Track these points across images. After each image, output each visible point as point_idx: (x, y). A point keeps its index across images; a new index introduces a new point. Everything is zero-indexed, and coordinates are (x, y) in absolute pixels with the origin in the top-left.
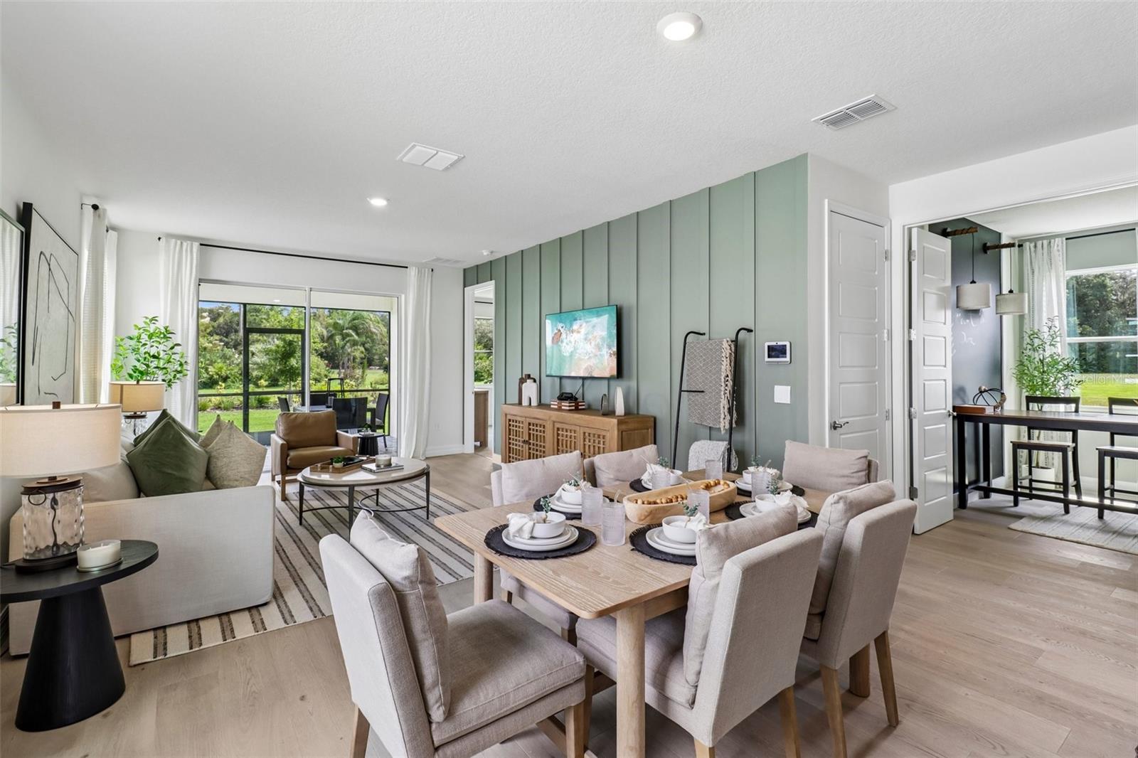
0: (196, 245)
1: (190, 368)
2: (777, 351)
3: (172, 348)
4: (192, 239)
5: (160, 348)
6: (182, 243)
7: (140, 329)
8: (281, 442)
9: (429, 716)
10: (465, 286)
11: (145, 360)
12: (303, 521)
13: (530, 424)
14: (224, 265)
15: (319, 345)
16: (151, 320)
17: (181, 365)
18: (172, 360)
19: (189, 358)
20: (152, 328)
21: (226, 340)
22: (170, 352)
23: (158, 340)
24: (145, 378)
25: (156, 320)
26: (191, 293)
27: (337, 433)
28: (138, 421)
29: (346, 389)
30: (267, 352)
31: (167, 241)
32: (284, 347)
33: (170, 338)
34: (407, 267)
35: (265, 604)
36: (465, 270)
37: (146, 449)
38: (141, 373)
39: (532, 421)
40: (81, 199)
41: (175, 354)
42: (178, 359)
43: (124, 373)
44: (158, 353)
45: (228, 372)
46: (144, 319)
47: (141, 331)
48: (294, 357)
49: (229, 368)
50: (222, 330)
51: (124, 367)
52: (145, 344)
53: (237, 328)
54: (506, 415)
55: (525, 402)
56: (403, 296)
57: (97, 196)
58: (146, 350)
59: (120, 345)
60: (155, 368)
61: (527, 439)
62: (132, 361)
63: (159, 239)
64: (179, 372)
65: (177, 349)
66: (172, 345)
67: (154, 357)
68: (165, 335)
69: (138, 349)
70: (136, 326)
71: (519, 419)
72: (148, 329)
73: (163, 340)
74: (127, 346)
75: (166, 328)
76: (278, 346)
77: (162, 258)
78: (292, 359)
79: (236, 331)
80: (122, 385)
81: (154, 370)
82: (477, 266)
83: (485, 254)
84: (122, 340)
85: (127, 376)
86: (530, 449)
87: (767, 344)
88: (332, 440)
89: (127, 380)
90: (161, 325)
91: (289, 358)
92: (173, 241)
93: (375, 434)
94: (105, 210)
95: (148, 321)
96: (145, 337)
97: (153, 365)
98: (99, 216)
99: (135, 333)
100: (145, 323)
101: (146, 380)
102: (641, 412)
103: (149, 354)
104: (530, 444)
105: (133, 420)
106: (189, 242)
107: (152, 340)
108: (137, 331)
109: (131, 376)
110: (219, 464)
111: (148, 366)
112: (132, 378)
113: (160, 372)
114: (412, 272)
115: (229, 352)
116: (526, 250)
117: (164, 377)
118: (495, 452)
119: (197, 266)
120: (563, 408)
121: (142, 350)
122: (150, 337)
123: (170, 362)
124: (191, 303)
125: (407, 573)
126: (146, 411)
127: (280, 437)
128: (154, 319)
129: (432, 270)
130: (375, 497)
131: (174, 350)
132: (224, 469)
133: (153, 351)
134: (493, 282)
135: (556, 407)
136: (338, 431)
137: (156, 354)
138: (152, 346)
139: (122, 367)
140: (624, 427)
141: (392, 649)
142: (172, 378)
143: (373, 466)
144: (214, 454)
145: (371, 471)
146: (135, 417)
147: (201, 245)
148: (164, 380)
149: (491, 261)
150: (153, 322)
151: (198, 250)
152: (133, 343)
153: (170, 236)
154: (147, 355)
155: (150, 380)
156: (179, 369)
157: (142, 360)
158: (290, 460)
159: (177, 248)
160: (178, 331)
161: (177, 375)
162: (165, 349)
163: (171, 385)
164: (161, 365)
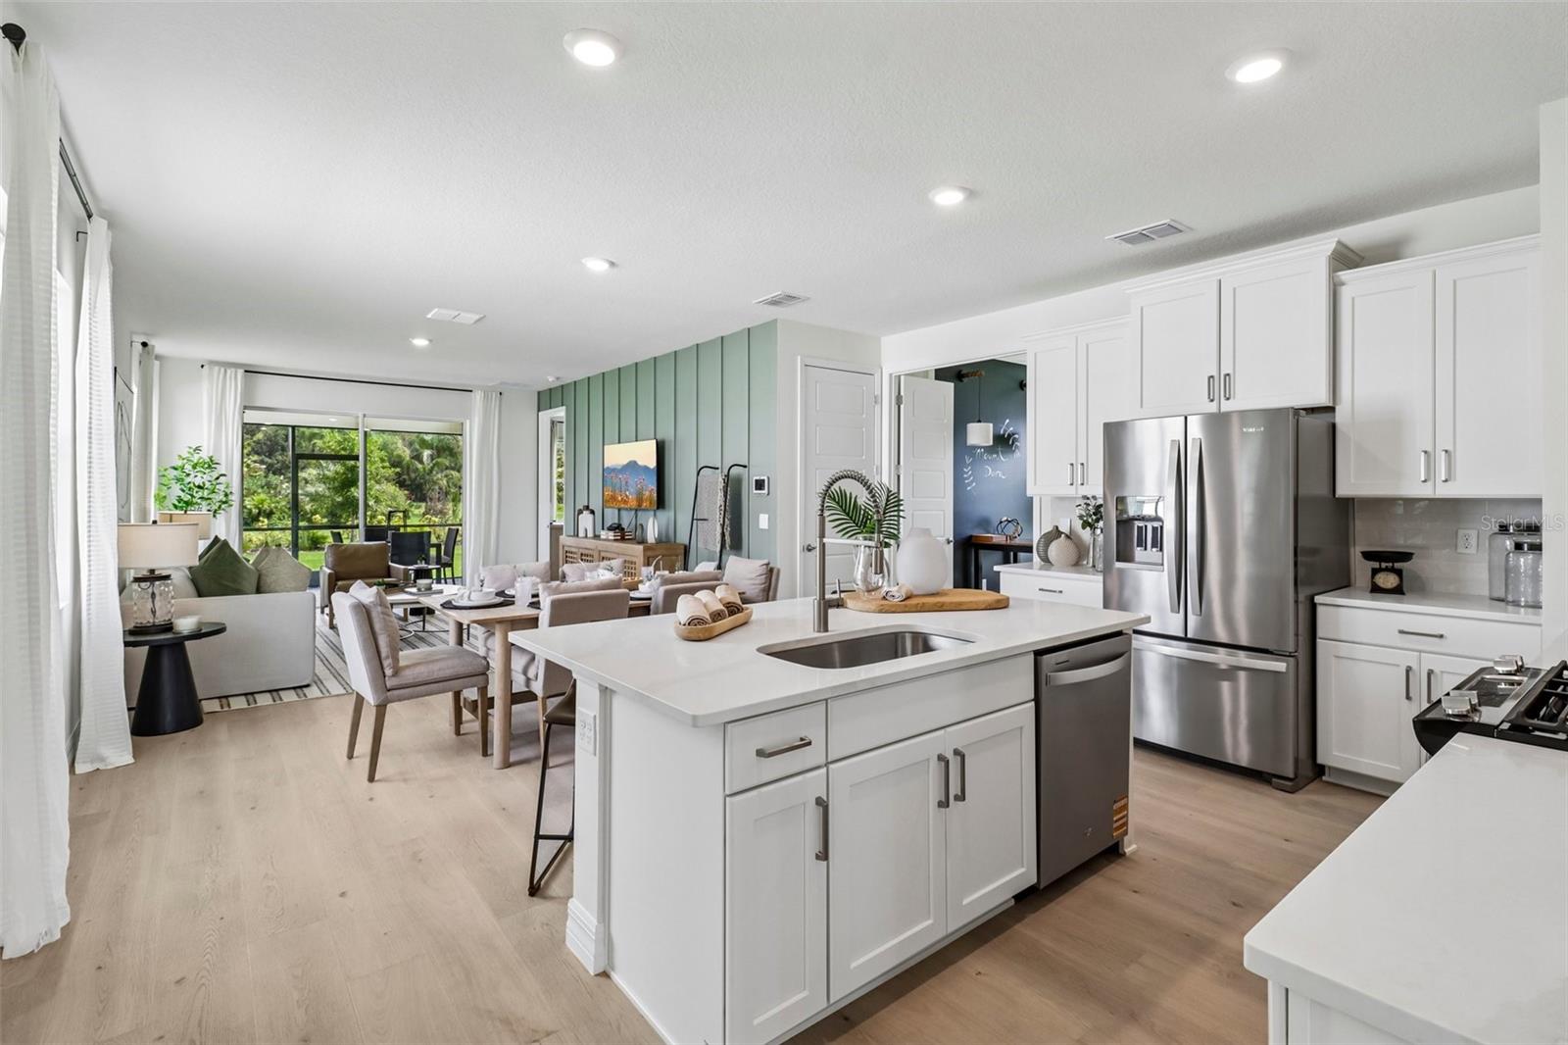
0: (240, 372)
1: (235, 498)
2: (760, 485)
3: (217, 478)
4: (236, 365)
5: (205, 478)
6: (226, 370)
7: (184, 459)
8: (329, 571)
9: (384, 673)
10: (539, 410)
13: (582, 554)
14: (270, 391)
15: (390, 471)
16: (195, 450)
17: (226, 495)
18: (216, 490)
19: (234, 488)
20: (196, 458)
21: (269, 461)
22: (214, 483)
23: (203, 470)
24: (191, 508)
25: (200, 450)
26: (236, 417)
27: (389, 567)
29: (408, 524)
30: (324, 479)
31: (210, 369)
32: (344, 473)
33: (215, 468)
34: (471, 391)
35: (308, 686)
36: (539, 393)
37: (206, 564)
38: (188, 503)
39: (584, 552)
40: (131, 338)
41: (220, 484)
42: (223, 489)
43: (169, 503)
44: (203, 483)
45: (273, 505)
46: (188, 449)
47: (185, 461)
48: (356, 487)
49: (274, 500)
50: (264, 447)
51: (169, 497)
52: (188, 475)
53: (286, 444)
54: (565, 546)
55: (581, 534)
56: (468, 421)
57: (146, 334)
58: (190, 480)
59: (165, 475)
60: (200, 498)
62: (176, 490)
63: (202, 366)
64: (224, 502)
65: (223, 479)
66: (217, 475)
67: (199, 487)
68: (209, 466)
69: (183, 479)
70: (180, 456)
71: (574, 550)
72: (192, 459)
73: (208, 471)
74: (171, 476)
75: (211, 458)
76: (337, 473)
77: (205, 385)
79: (284, 449)
80: (171, 515)
81: (199, 500)
82: (550, 390)
83: (550, 380)
84: (167, 471)
85: (172, 507)
87: (755, 478)
88: (384, 572)
89: (170, 510)
90: (205, 455)
91: (350, 486)
92: (216, 368)
93: (430, 567)
94: (153, 346)
95: (192, 451)
96: (189, 467)
97: (198, 496)
98: (149, 353)
99: (179, 463)
100: (189, 453)
101: (193, 510)
102: (678, 541)
103: (194, 484)
106: (233, 369)
107: (196, 470)
108: (182, 461)
109: (176, 507)
110: (269, 577)
111: (192, 496)
112: (178, 508)
113: (204, 503)
114: (478, 397)
115: (274, 479)
116: (590, 377)
117: (209, 508)
119: (241, 393)
121: (187, 480)
122: (194, 467)
123: (215, 492)
124: (236, 428)
125: (372, 599)
127: (329, 568)
128: (197, 449)
129: (501, 394)
130: (421, 623)
131: (218, 481)
133: (198, 481)
134: (564, 407)
136: (390, 563)
137: (201, 485)
138: (196, 476)
139: (165, 497)
140: (650, 553)
141: (362, 634)
142: (216, 508)
143: (414, 590)
144: (264, 572)
145: (411, 593)
147: (246, 371)
148: (209, 511)
149: (562, 386)
150: (197, 451)
151: (242, 377)
152: (176, 473)
153: (213, 363)
154: (191, 485)
155: (196, 511)
156: (224, 499)
157: (187, 491)
159: (221, 376)
160: (223, 461)
161: (223, 506)
162: (210, 479)
163: (218, 516)
164: (205, 495)
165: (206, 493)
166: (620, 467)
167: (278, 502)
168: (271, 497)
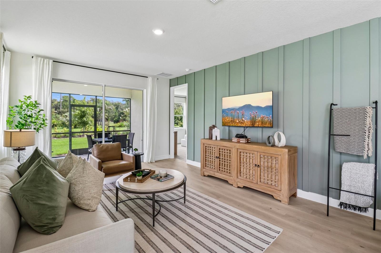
0: (51, 61)
1: (48, 121)
3: (39, 112)
4: (49, 58)
5: (33, 112)
6: (44, 60)
7: (22, 102)
8: (98, 160)
10: (170, 87)
11: (24, 118)
12: (118, 209)
13: (220, 149)
16: (28, 98)
17: (44, 120)
18: (38, 118)
19: (47, 117)
20: (28, 102)
22: (38, 114)
23: (32, 108)
24: (25, 127)
25: (31, 98)
26: (48, 85)
27: (122, 154)
28: (21, 152)
31: (36, 58)
33: (38, 107)
34: (147, 77)
36: (170, 80)
37: (25, 186)
38: (23, 125)
41: (40, 115)
42: (42, 117)
43: (14, 125)
45: (57, 123)
46: (24, 97)
47: (23, 103)
48: (85, 117)
49: (58, 121)
51: (14, 121)
52: (25, 110)
54: (204, 144)
55: (214, 138)
56: (145, 90)
58: (25, 113)
59: (11, 110)
60: (30, 122)
61: (218, 156)
62: (18, 119)
63: (33, 57)
64: (43, 124)
65: (42, 112)
66: (39, 110)
67: (29, 116)
68: (35, 105)
69: (21, 112)
70: (20, 100)
71: (212, 146)
72: (26, 102)
73: (34, 108)
74: (15, 111)
75: (36, 102)
76: (79, 113)
77: (34, 67)
78: (84, 118)
80: (11, 132)
81: (30, 123)
82: (177, 78)
84: (12, 108)
85: (15, 127)
86: (220, 161)
88: (120, 157)
89: (15, 129)
90: (33, 100)
91: (83, 117)
92: (39, 59)
95: (26, 98)
96: (24, 106)
97: (29, 121)
99: (19, 104)
100: (25, 99)
101: (25, 129)
103: (27, 115)
104: (220, 158)
105: (18, 151)
106: (48, 59)
107: (28, 108)
108: (21, 103)
109: (17, 126)
110: (77, 188)
111: (26, 121)
112: (18, 128)
113: (32, 124)
114: (150, 79)
116: (206, 69)
117: (35, 127)
118: (188, 159)
119: (51, 72)
120: (241, 141)
121: (23, 113)
122: (27, 106)
123: (38, 119)
124: (48, 90)
126: (25, 147)
127: (95, 156)
128: (29, 97)
129: (158, 79)
132: (81, 192)
133: (29, 113)
134: (187, 84)
135: (236, 141)
136: (122, 152)
137: (31, 115)
138: (28, 111)
139: (12, 121)
140: (290, 153)
142: (39, 127)
146: (19, 149)
147: (54, 61)
148: (35, 129)
149: (185, 75)
150: (29, 98)
151: (52, 64)
152: (18, 109)
153: (38, 56)
154: (26, 116)
155: (27, 129)
157: (23, 118)
158: (103, 170)
159: (42, 62)
160: (42, 103)
161: (42, 126)
162: (35, 112)
163: (39, 131)
164: (33, 121)
165: (33, 120)
166: (237, 108)
167: (59, 122)
168: (57, 121)
